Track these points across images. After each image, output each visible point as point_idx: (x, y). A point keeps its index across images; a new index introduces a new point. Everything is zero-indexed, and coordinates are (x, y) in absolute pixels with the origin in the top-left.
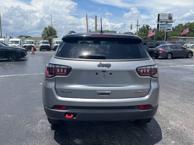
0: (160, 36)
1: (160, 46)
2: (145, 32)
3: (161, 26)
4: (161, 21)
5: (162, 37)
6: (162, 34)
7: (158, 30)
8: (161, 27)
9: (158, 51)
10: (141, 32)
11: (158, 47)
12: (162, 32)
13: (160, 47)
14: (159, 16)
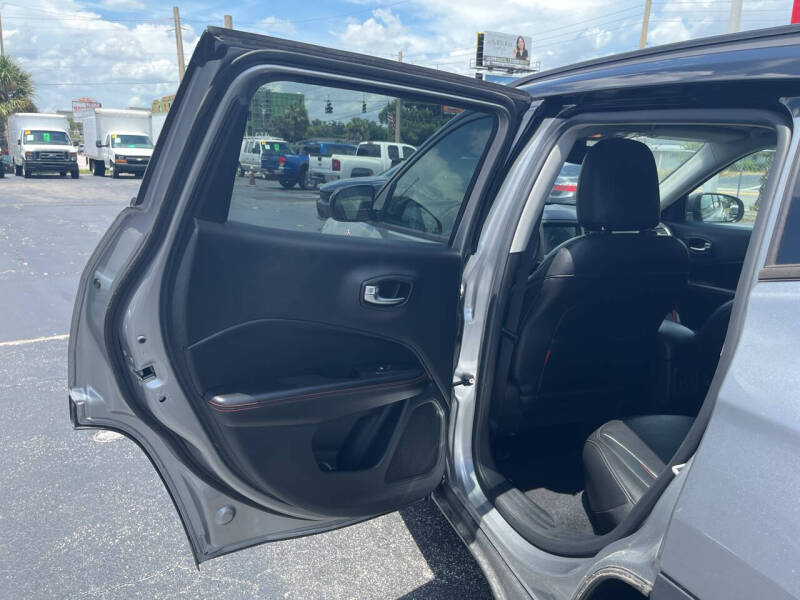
4: (488, 63)
14: (482, 44)
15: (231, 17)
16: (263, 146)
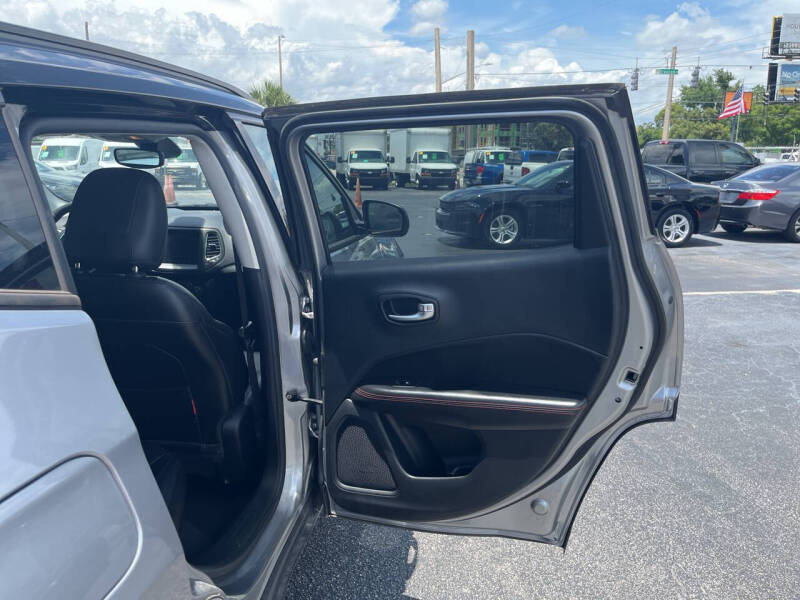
0: (780, 122)
1: (757, 173)
2: (712, 106)
3: (787, 75)
4: (786, 51)
5: (788, 125)
6: (793, 111)
7: (773, 94)
8: (784, 82)
9: (745, 198)
10: (689, 105)
11: (743, 178)
12: (790, 102)
13: (753, 177)
14: (780, 28)
15: (473, 32)
16: (488, 156)
